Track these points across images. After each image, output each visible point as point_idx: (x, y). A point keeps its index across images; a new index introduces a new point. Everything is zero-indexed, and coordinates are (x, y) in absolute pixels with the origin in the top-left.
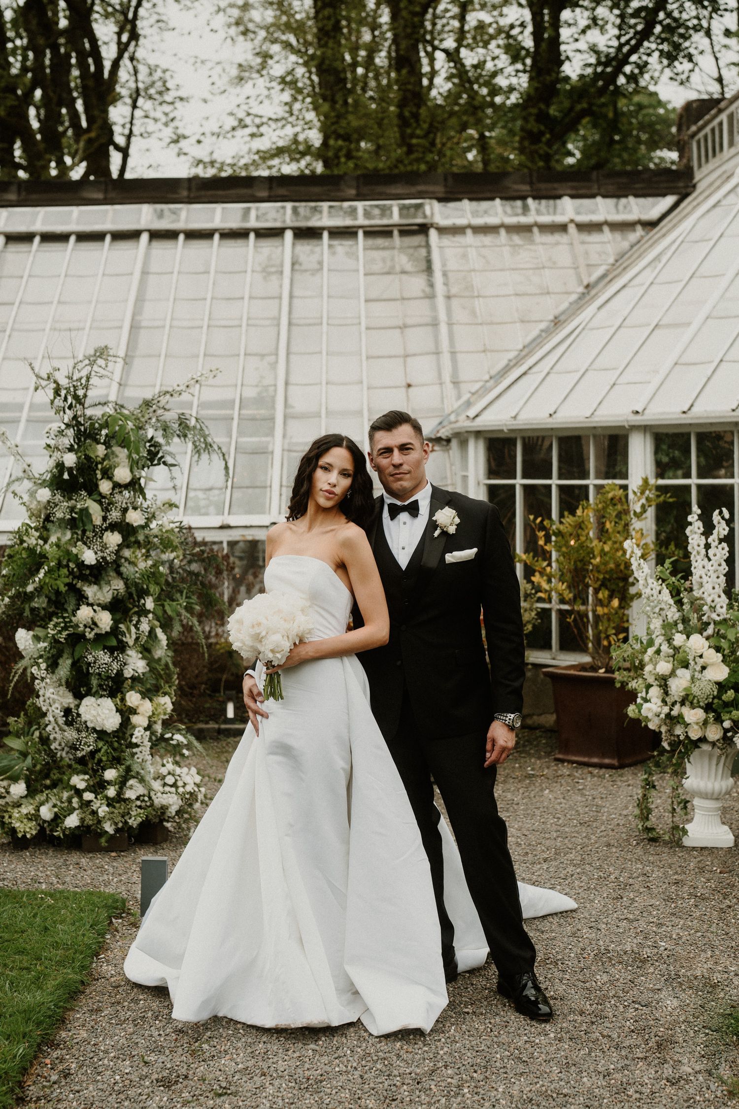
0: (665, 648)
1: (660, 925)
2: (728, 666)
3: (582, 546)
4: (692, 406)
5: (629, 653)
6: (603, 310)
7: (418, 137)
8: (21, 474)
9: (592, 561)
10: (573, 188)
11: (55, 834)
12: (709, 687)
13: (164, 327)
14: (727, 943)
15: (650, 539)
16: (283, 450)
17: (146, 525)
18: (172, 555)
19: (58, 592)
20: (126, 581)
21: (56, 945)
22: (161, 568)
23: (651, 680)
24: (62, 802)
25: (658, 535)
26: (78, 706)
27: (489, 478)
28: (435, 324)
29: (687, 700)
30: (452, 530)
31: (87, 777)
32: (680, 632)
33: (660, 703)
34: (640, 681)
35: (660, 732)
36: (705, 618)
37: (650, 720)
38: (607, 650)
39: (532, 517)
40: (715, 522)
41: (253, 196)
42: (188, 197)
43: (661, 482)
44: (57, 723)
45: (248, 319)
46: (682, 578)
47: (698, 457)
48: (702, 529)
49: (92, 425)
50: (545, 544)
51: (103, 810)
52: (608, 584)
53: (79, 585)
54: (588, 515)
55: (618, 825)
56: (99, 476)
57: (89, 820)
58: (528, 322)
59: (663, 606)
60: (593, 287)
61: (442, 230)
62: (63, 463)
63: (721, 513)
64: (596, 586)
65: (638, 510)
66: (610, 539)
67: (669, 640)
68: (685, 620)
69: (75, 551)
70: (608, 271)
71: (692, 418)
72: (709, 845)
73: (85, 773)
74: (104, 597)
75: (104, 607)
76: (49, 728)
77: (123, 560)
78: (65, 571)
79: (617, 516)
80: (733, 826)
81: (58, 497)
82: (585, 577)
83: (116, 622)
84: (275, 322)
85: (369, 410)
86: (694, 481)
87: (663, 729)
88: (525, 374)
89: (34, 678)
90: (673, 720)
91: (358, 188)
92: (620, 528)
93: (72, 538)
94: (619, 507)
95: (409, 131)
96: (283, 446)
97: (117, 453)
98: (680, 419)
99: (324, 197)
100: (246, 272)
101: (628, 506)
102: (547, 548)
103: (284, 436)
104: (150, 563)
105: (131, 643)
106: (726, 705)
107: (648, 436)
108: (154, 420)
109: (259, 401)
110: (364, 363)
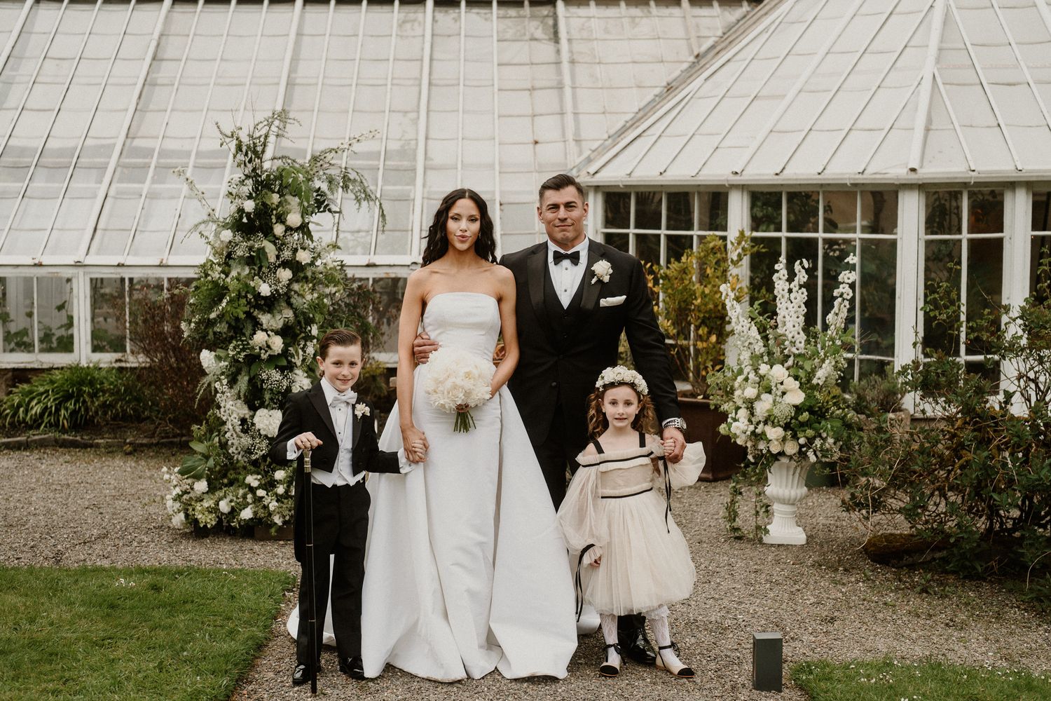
0: (752, 376)
1: (740, 603)
2: (804, 392)
3: (685, 288)
4: (784, 168)
5: (721, 380)
6: (711, 80)
8: (206, 218)
9: (694, 302)
11: (232, 524)
12: (787, 409)
13: (317, 84)
14: (794, 617)
15: (745, 283)
16: (423, 198)
17: (312, 264)
18: (334, 290)
19: (237, 319)
20: (295, 310)
21: (242, 609)
22: (325, 300)
23: (740, 403)
24: (238, 498)
25: (752, 280)
26: (252, 417)
27: (606, 227)
28: (560, 87)
29: (769, 420)
30: (606, 279)
31: (259, 477)
32: (766, 363)
33: (746, 422)
34: (731, 403)
35: (747, 447)
36: (786, 352)
37: (738, 437)
38: (704, 378)
40: (796, 271)
43: (755, 234)
44: (234, 430)
45: (392, 79)
46: (768, 317)
47: (788, 213)
48: (787, 276)
49: (268, 176)
50: (654, 286)
51: (273, 505)
52: (708, 322)
53: (255, 313)
54: (691, 262)
55: (710, 526)
56: (274, 221)
57: (261, 513)
58: (644, 87)
59: (752, 341)
60: (703, 57)
61: (568, 2)
62: (243, 209)
63: (801, 263)
64: (697, 323)
65: (735, 258)
66: (710, 283)
67: (756, 370)
68: (770, 354)
69: (252, 284)
70: (716, 42)
71: (784, 180)
72: (785, 543)
73: (258, 474)
74: (277, 323)
75: (277, 333)
76: (228, 435)
77: (293, 293)
78: (243, 301)
79: (716, 263)
80: (807, 528)
81: (238, 238)
82: (687, 316)
83: (286, 345)
84: (417, 82)
85: (501, 163)
86: (784, 234)
87: (749, 444)
88: (639, 136)
89: (216, 391)
90: (757, 437)
92: (719, 274)
93: (250, 273)
94: (719, 255)
96: (423, 193)
97: (289, 201)
98: (774, 180)
100: (391, 35)
101: (726, 254)
102: (655, 289)
103: (424, 186)
104: (316, 295)
105: (299, 363)
106: (802, 425)
107: (745, 194)
108: (321, 173)
109: (402, 153)
110: (496, 121)
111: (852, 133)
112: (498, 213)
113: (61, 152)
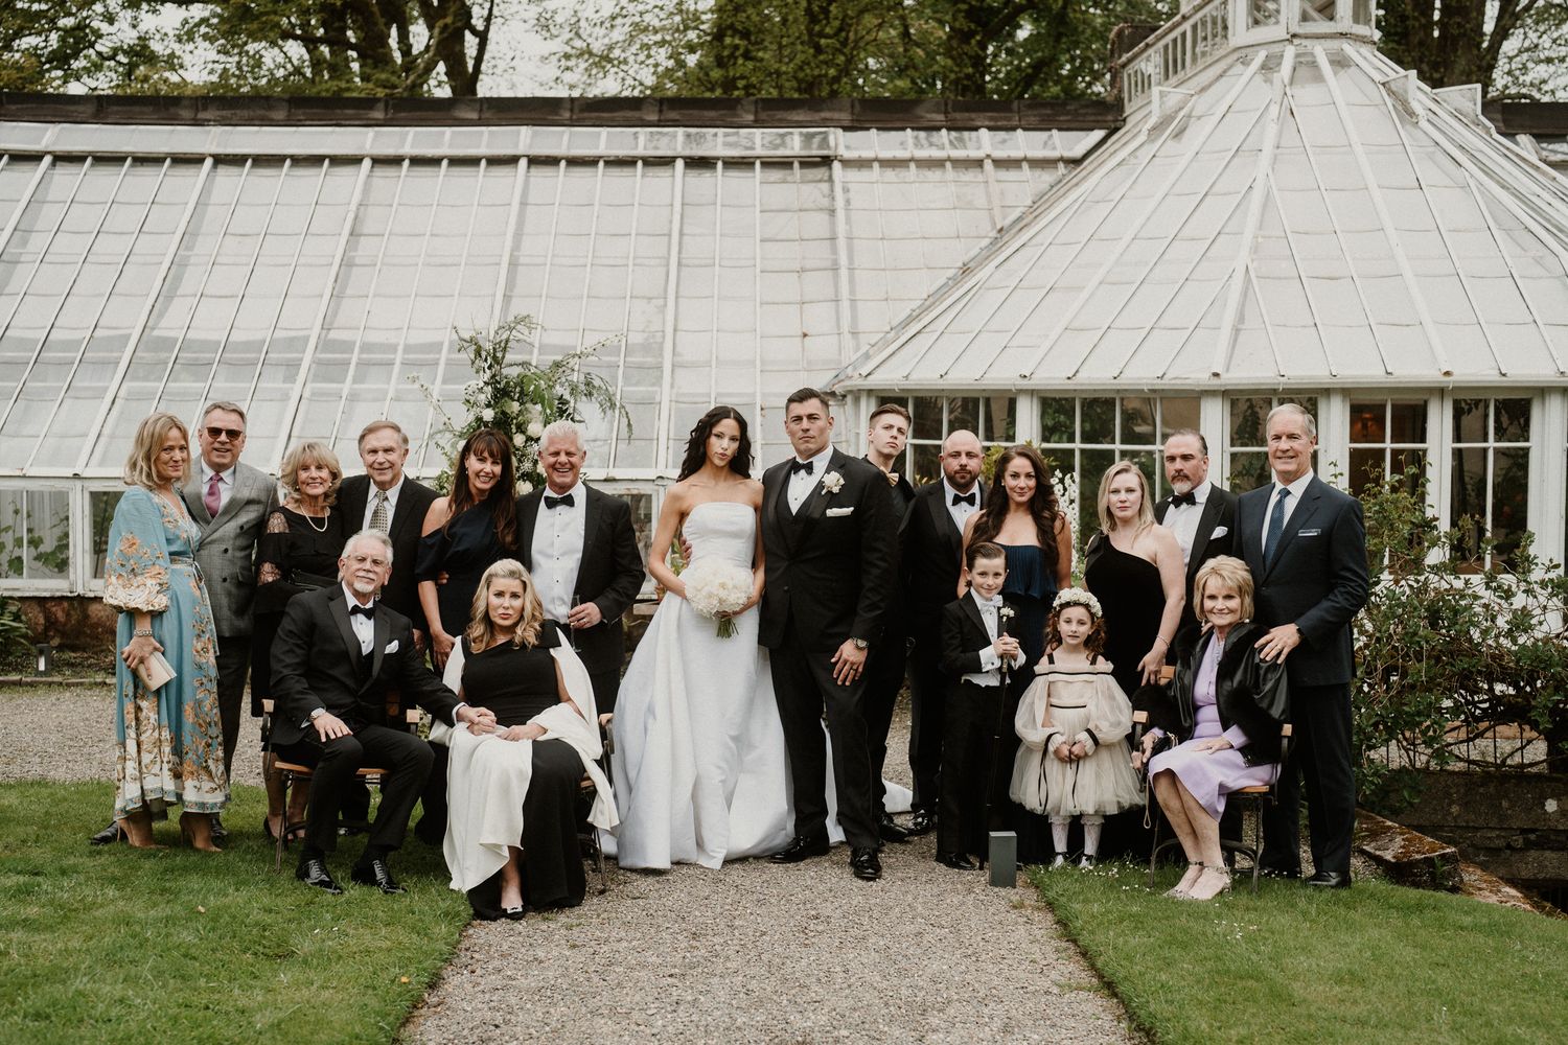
4: (1077, 372)
6: (1002, 268)
7: (827, 36)
8: (442, 427)
10: (991, 119)
13: (545, 264)
16: (671, 401)
28: (834, 268)
30: (836, 490)
39: (918, 477)
41: (642, 120)
42: (571, 119)
43: (1046, 446)
45: (634, 258)
47: (1083, 421)
49: (508, 383)
56: (514, 430)
58: (934, 268)
60: (1007, 232)
61: (846, 163)
62: (482, 418)
70: (1024, 213)
71: (1077, 385)
84: (664, 262)
85: (763, 362)
86: (1077, 445)
88: (922, 330)
91: (756, 113)
95: (817, 28)
96: (671, 395)
97: (530, 409)
98: (1066, 384)
99: (718, 123)
100: (632, 205)
103: (672, 386)
107: (1035, 400)
108: (563, 380)
109: (646, 348)
110: (758, 309)
111: (1155, 332)
112: (759, 419)
113: (248, 346)
